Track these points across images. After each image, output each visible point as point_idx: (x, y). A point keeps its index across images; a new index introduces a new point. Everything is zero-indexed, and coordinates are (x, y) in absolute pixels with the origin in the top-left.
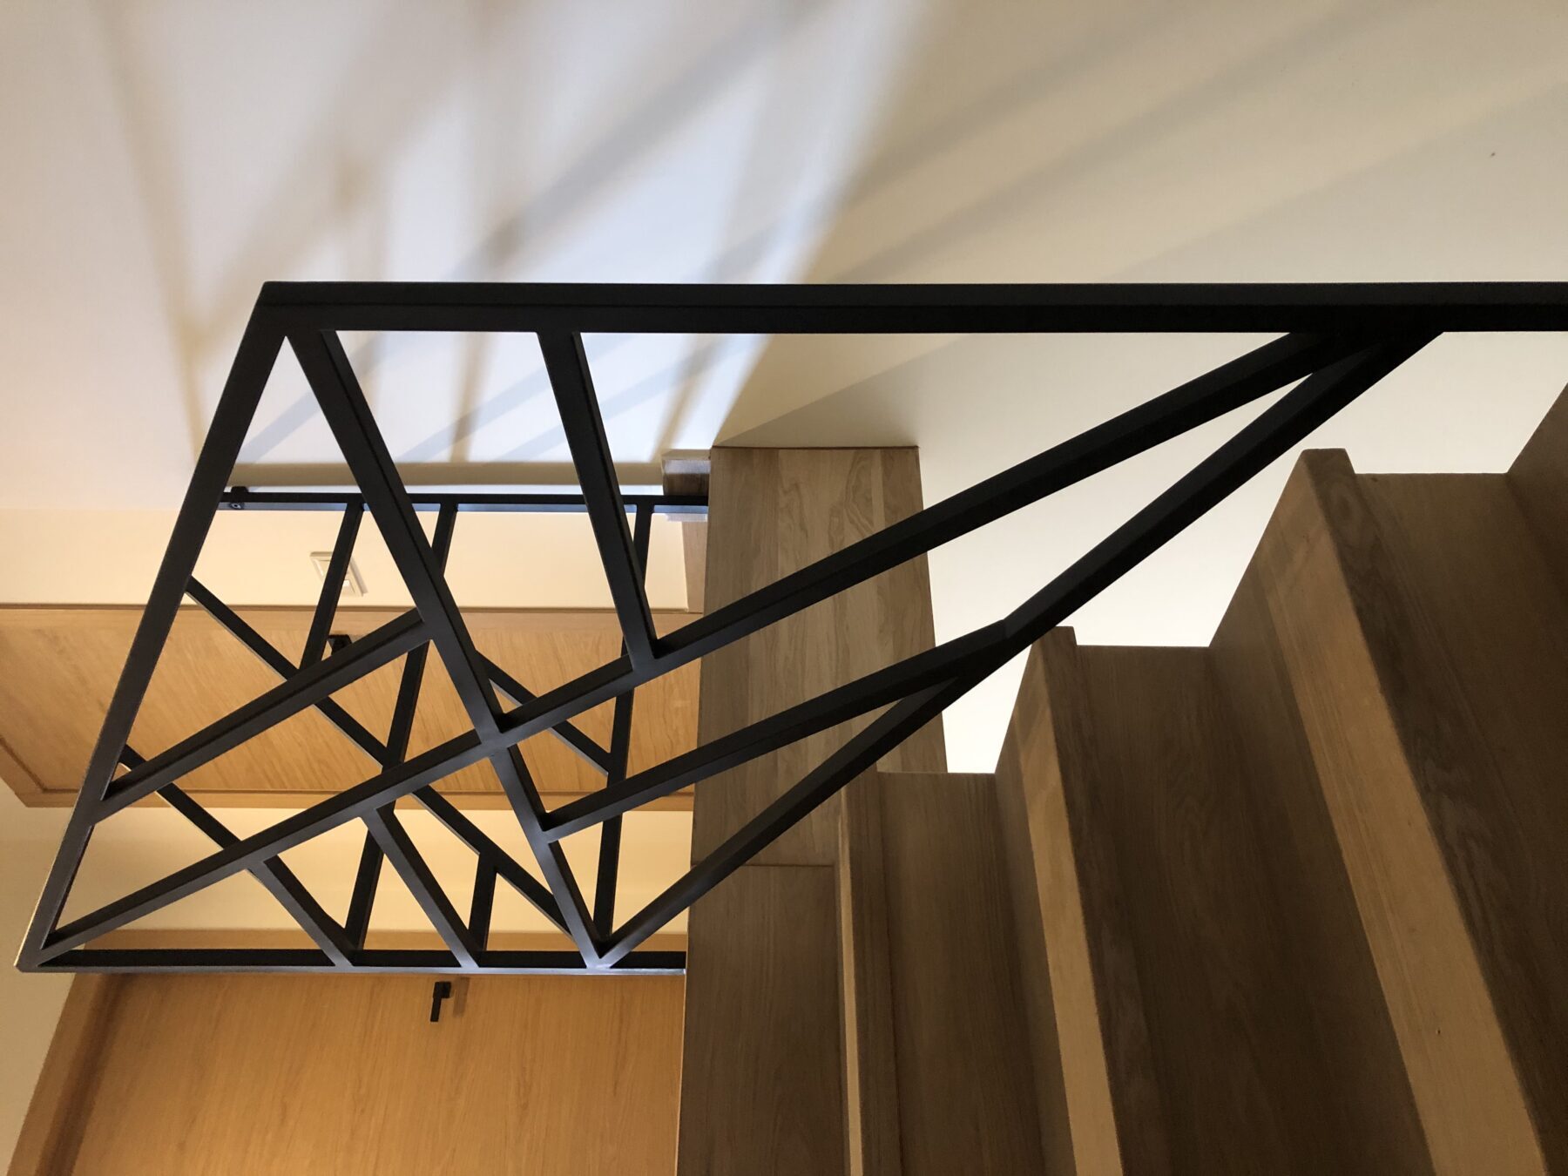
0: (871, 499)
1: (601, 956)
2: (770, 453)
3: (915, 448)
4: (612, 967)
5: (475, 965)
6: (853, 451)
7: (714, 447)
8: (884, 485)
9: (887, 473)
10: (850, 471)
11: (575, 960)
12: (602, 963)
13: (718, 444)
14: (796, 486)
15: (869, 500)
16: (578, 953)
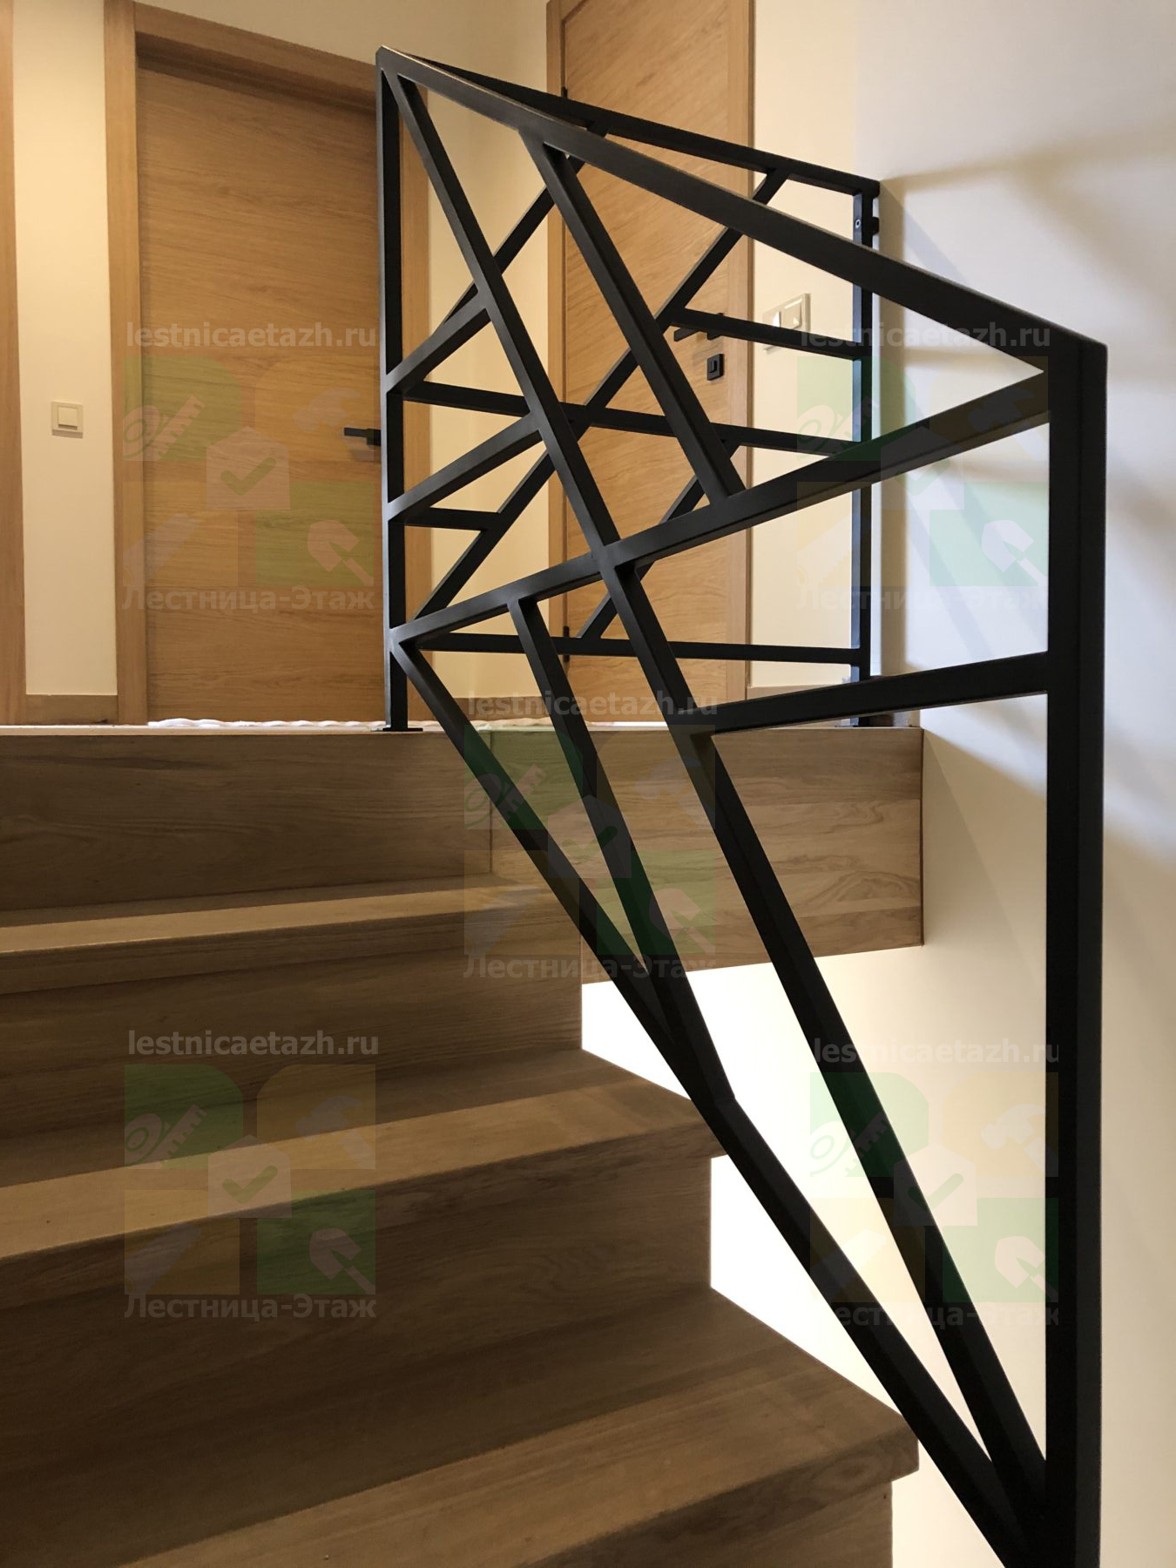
0: (867, 898)
1: (401, 644)
2: (917, 791)
3: (922, 942)
4: (391, 653)
5: (391, 517)
6: (919, 877)
7: (923, 731)
8: (882, 912)
9: (894, 914)
10: (896, 875)
11: (397, 618)
12: (395, 643)
13: (926, 735)
14: (881, 820)
15: (865, 896)
16: (404, 622)
